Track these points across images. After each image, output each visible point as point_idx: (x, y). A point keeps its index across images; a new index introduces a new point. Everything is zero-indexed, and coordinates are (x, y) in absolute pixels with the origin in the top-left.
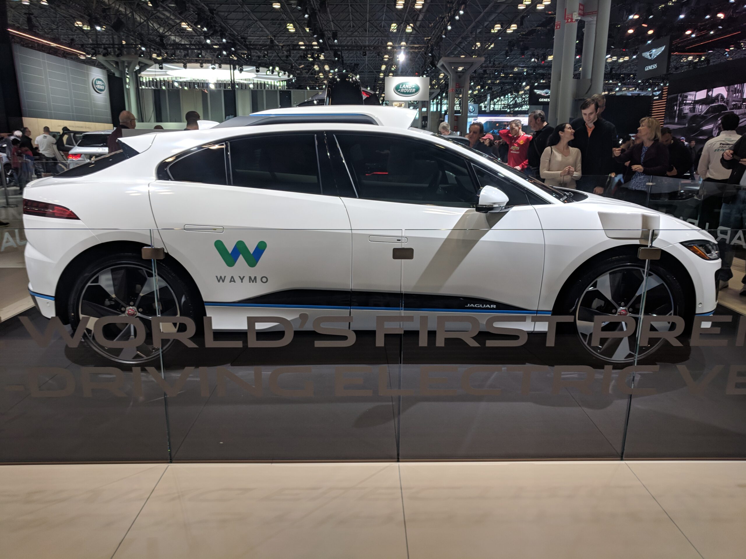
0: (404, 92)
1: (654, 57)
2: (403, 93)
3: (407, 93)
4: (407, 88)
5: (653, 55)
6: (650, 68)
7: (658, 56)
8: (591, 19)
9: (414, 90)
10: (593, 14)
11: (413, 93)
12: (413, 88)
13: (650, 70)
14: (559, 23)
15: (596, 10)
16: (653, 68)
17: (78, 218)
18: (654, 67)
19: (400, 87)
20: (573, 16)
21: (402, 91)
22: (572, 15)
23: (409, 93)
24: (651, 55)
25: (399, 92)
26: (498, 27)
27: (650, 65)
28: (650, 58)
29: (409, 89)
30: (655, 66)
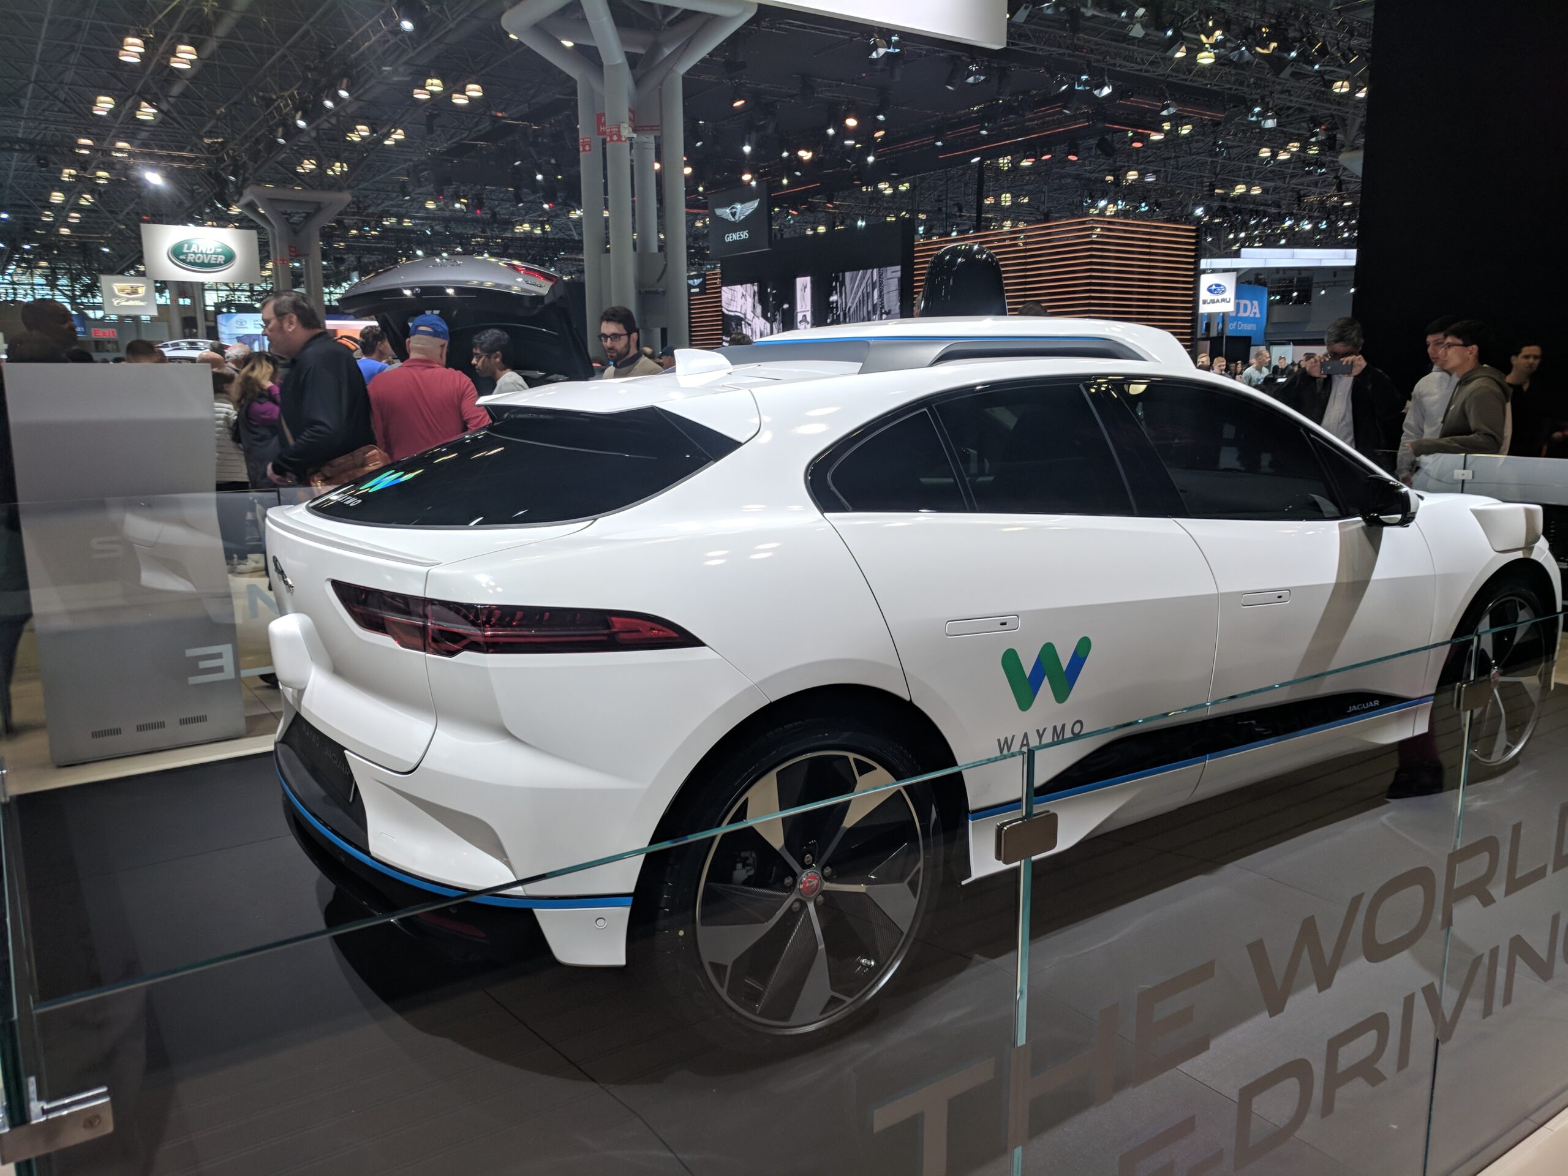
0: (197, 261)
1: (740, 217)
2: (190, 263)
3: (203, 265)
4: (202, 253)
5: (738, 214)
6: (735, 236)
7: (747, 217)
8: (646, 140)
9: (221, 259)
10: (652, 130)
11: (220, 265)
12: (218, 254)
13: (735, 242)
14: (589, 140)
15: (658, 123)
16: (740, 237)
17: (702, 644)
18: (743, 237)
19: (185, 251)
20: (622, 129)
21: (190, 258)
22: (619, 128)
23: (209, 265)
24: (734, 214)
25: (183, 261)
26: (363, 130)
27: (735, 232)
28: (733, 219)
29: (207, 254)
30: (744, 235)
